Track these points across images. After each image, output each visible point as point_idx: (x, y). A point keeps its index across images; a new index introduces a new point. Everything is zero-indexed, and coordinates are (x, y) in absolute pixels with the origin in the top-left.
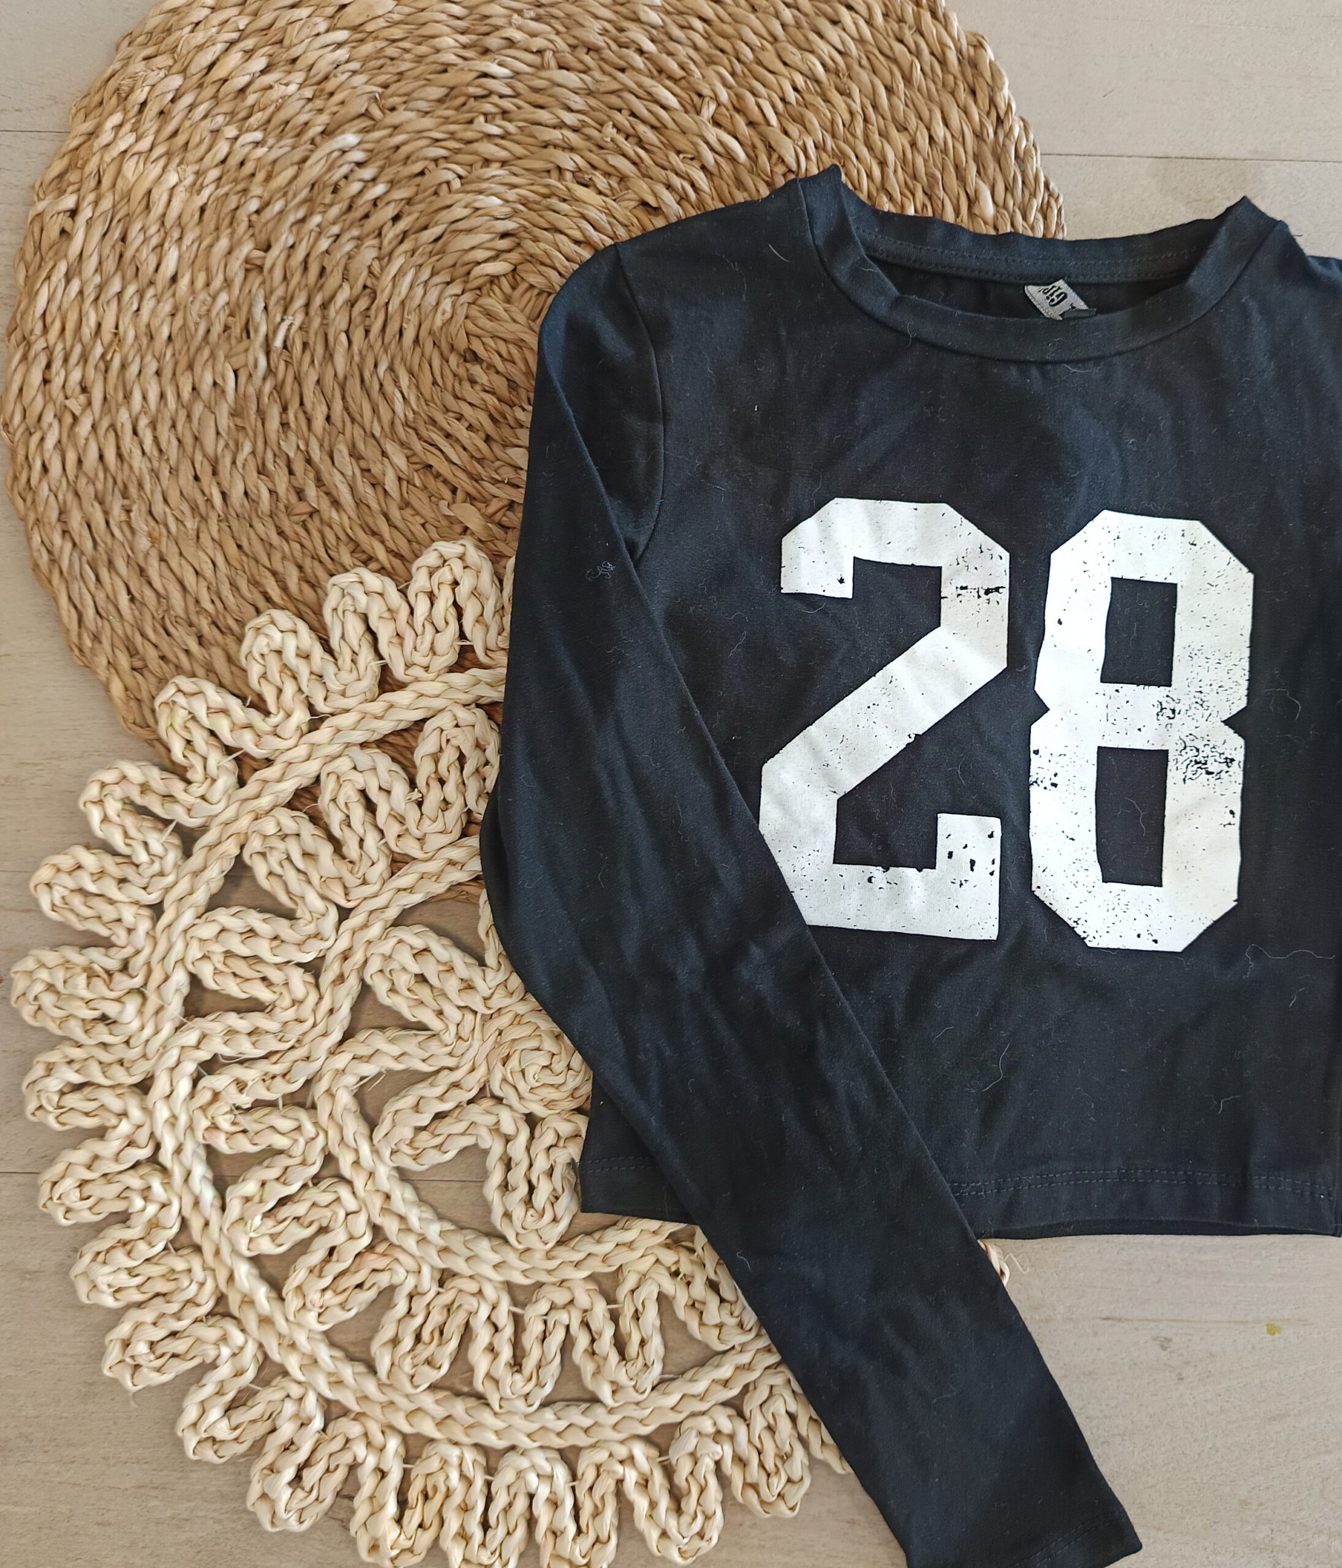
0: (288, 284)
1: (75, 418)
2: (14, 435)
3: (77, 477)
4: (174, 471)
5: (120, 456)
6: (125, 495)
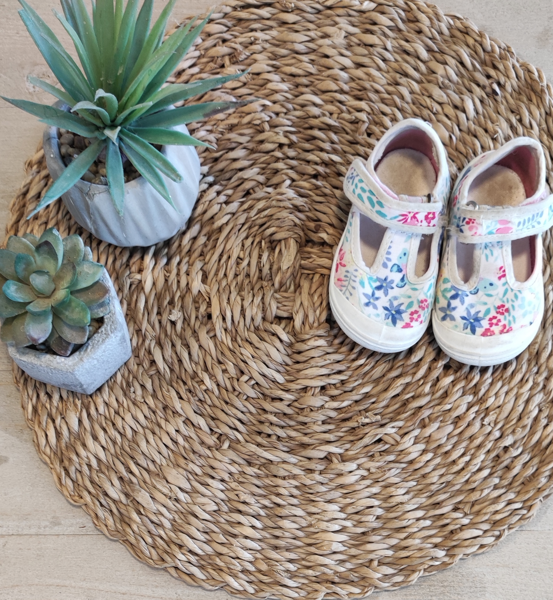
0: (342, 437)
1: (473, 505)
2: (500, 531)
3: (503, 487)
4: (471, 438)
5: (480, 470)
6: (498, 456)
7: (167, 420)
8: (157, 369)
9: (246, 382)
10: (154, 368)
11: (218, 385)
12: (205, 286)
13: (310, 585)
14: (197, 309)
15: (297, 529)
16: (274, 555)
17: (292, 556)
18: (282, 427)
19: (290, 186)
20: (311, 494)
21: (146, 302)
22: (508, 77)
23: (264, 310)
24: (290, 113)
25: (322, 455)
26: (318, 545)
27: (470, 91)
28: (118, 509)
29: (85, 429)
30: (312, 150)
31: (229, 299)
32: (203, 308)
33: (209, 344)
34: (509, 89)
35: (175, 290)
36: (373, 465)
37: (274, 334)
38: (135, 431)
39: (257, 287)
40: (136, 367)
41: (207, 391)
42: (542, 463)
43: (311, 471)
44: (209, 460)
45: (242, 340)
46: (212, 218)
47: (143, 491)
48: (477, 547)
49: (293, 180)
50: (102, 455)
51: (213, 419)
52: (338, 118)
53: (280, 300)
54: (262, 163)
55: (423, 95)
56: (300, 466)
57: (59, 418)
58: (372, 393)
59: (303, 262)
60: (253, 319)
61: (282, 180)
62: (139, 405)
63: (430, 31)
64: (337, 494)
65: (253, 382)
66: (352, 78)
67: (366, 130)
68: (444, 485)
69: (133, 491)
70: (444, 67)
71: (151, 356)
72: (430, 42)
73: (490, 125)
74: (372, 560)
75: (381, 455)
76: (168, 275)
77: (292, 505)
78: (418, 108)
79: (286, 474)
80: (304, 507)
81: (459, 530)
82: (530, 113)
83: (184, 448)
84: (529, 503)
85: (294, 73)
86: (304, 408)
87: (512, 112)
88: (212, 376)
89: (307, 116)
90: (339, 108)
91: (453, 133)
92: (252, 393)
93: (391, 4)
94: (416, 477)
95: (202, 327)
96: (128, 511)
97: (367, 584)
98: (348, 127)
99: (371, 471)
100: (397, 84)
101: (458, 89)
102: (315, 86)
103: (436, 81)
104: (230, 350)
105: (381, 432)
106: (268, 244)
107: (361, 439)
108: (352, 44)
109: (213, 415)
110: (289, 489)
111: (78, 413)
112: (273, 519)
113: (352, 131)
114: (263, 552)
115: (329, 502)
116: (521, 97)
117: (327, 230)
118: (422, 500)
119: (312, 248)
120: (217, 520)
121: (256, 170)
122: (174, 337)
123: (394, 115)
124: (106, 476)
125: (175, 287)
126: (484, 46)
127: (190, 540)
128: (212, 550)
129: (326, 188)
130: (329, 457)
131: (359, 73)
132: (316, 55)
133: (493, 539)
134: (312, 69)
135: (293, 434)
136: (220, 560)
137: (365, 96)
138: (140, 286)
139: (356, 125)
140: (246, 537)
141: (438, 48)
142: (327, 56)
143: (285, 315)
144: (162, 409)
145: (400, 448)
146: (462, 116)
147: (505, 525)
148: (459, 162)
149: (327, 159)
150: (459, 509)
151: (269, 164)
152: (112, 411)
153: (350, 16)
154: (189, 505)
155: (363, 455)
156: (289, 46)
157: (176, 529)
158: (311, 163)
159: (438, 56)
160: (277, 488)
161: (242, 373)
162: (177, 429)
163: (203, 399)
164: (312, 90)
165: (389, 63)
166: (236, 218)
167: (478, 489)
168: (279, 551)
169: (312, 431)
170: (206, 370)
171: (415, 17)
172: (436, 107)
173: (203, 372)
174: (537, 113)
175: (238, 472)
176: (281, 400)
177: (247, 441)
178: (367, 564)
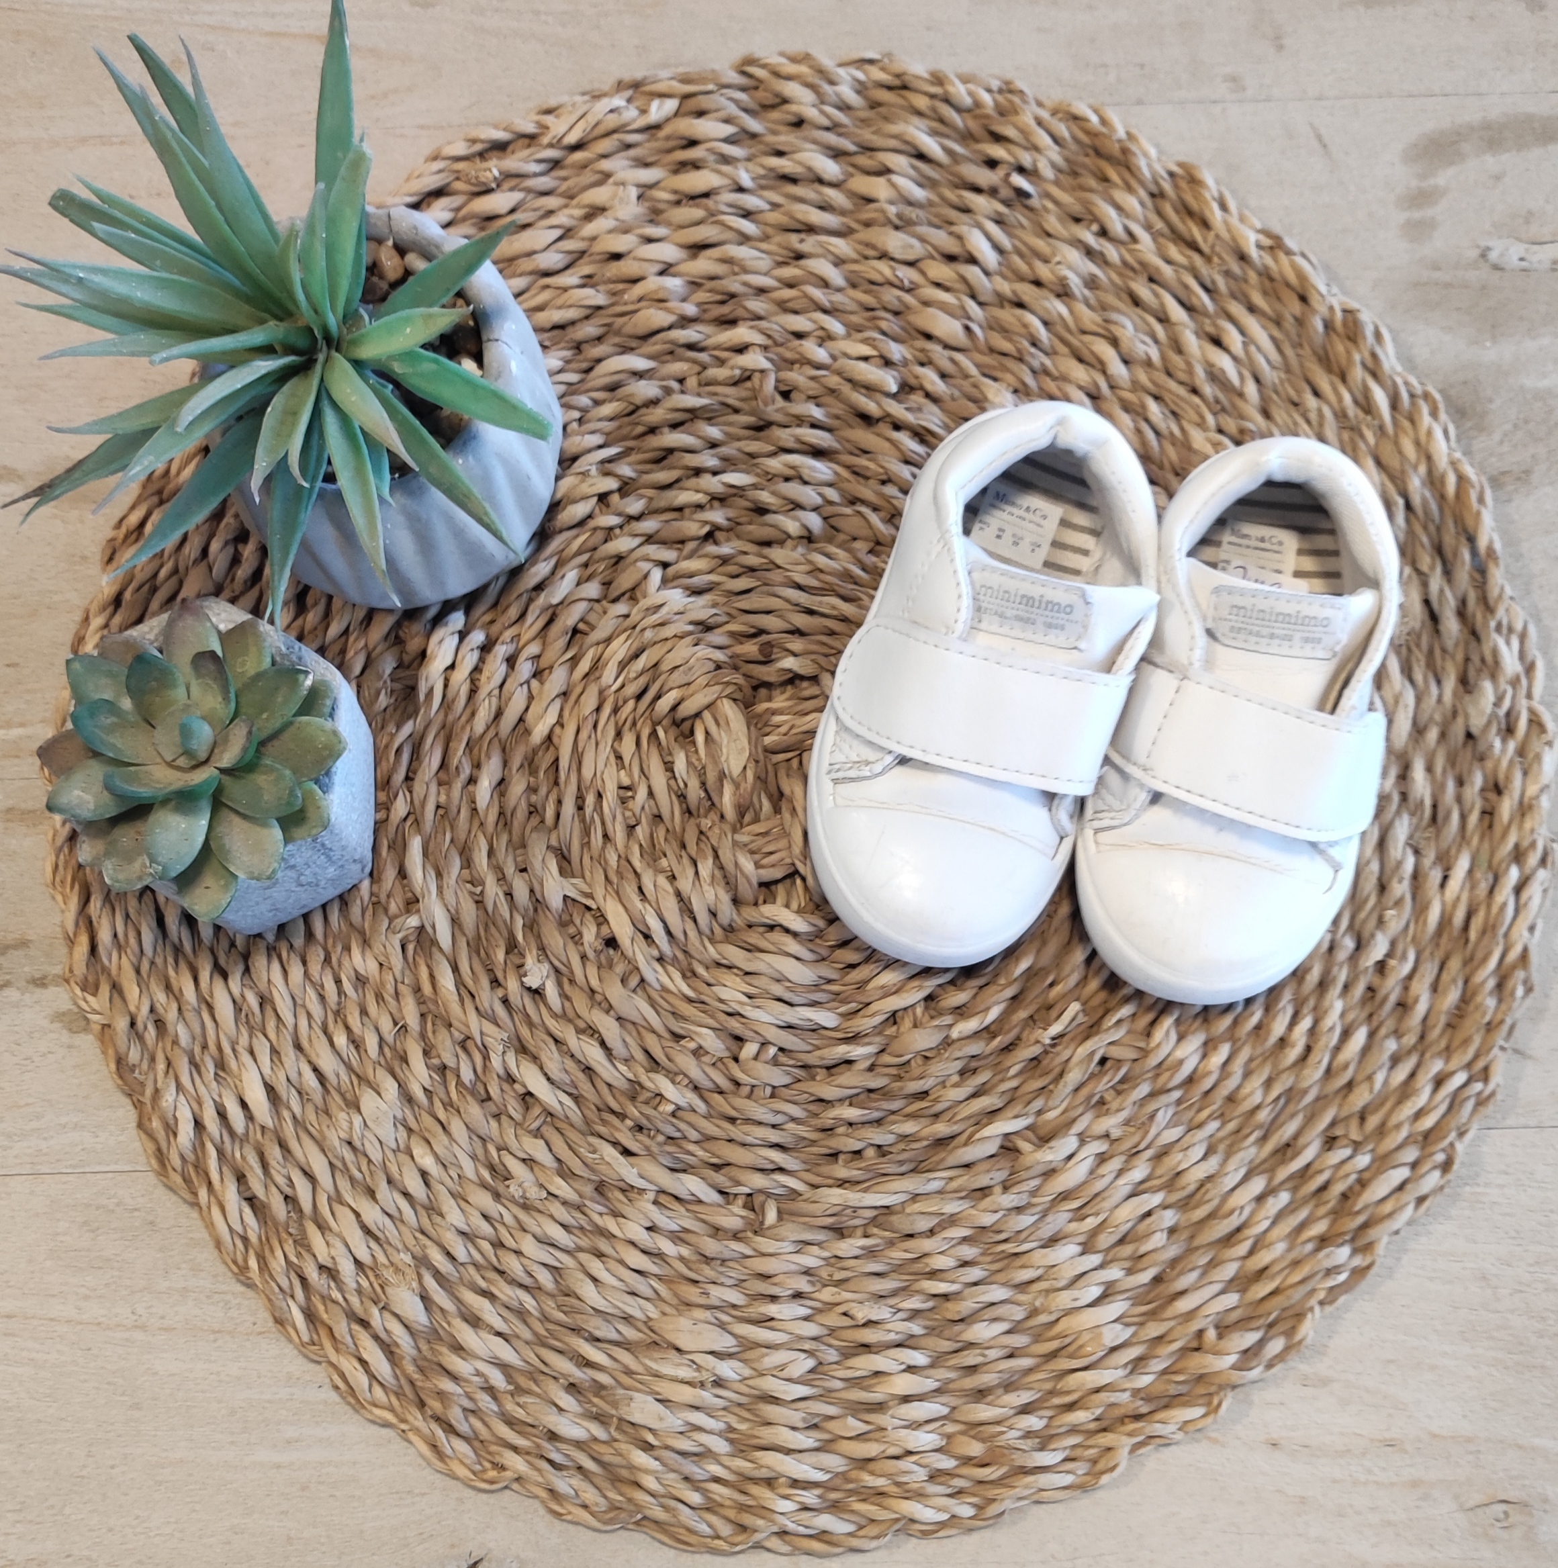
7: (616, 1214)
8: (545, 1110)
9: (756, 1058)
10: (536, 1111)
11: (696, 1088)
12: (574, 881)
13: (1091, 1442)
14: (577, 939)
15: (1009, 1332)
16: (983, 1412)
17: (1025, 1397)
18: (878, 1122)
19: (665, 582)
20: (1005, 1241)
21: (455, 969)
22: (1036, 148)
23: (729, 882)
24: (589, 415)
25: (992, 1148)
26: (1071, 1349)
27: (966, 210)
28: (594, 1459)
29: (442, 1309)
30: (678, 481)
31: (640, 889)
32: (590, 934)
33: (638, 1007)
34: (1048, 172)
35: (507, 916)
36: (1111, 1123)
37: (771, 928)
38: (556, 1268)
39: (691, 838)
40: (494, 1124)
41: (680, 1113)
42: (1472, 963)
43: (984, 1191)
44: (748, 1262)
45: (707, 968)
46: (521, 720)
47: (635, 1395)
48: (1411, 1207)
49: (665, 565)
50: (507, 1354)
51: (717, 1167)
52: (700, 385)
53: (753, 846)
54: (579, 553)
55: (866, 258)
56: (955, 1191)
57: (375, 1311)
58: (1040, 965)
59: (768, 740)
60: (714, 914)
61: (639, 576)
62: (541, 1208)
63: (822, 112)
64: (1059, 1220)
65: (772, 1051)
66: (693, 283)
67: (776, 388)
68: (1282, 1101)
69: (615, 1404)
70: (889, 181)
71: (517, 1086)
72: (832, 139)
73: (1044, 271)
74: (1200, 1333)
75: (1119, 1093)
76: (479, 889)
77: (975, 1284)
78: (865, 292)
79: (935, 1221)
80: (1001, 1277)
81: (1357, 1188)
82: (1118, 208)
83: (682, 1259)
84: (1480, 1064)
85: (562, 322)
86: (909, 1062)
87: (1077, 220)
88: (672, 1075)
89: (631, 408)
90: (694, 361)
91: (969, 318)
92: (778, 1077)
93: (711, 87)
94: (1214, 1107)
95: (604, 974)
96: (621, 1455)
97: (1213, 1389)
98: (732, 395)
99: (1113, 1136)
100: (799, 256)
101: (937, 216)
102: (618, 333)
103: (882, 219)
104: (690, 1001)
105: (1098, 1045)
106: (673, 732)
107: (1061, 1075)
108: (661, 206)
109: (714, 1160)
110: (952, 1251)
111: (415, 1285)
112: (947, 1333)
113: (742, 400)
114: (957, 1416)
115: (1053, 1241)
116: (1082, 180)
117: (789, 646)
118: (1249, 1152)
119: (770, 699)
120: (824, 1388)
121: (571, 576)
122: (551, 1023)
123: (823, 328)
124: (538, 1396)
125: (504, 910)
126: (954, 100)
127: (787, 1458)
128: (843, 1461)
129: (745, 553)
130: (1010, 1145)
131: (704, 264)
132: (591, 263)
133: (1437, 1174)
134: (595, 297)
135: (909, 1127)
136: (872, 1473)
137: (740, 312)
138: (424, 939)
139: (748, 384)
140: (906, 1399)
141: (855, 143)
142: (617, 257)
143: (778, 873)
144: (596, 1195)
145: (1153, 1061)
146: (972, 272)
147: (1449, 1131)
148: (1009, 377)
149: (720, 489)
150: (1334, 1138)
151: (595, 549)
152: (486, 1246)
153: (628, 146)
154: (750, 1382)
155: (1080, 1110)
156: (526, 265)
157: (743, 1446)
158: (687, 511)
159: (863, 160)
160: (926, 1260)
161: (739, 1039)
162: (649, 1224)
163: (678, 1135)
164: (615, 345)
165: (760, 217)
166: (577, 701)
167: (1360, 1077)
168: (990, 1398)
169: (947, 1104)
170: (654, 1064)
171: (777, 95)
172: (907, 274)
173: (652, 1075)
174: (1131, 202)
175: (822, 1263)
176: (849, 1062)
177: (815, 1187)
178: (1195, 1344)
